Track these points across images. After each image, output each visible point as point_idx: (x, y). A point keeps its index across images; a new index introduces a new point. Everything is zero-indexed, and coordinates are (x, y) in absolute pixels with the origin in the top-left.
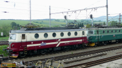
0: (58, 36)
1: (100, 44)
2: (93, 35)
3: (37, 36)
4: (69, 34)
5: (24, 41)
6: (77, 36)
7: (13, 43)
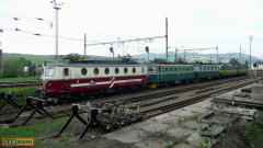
0: (112, 73)
1: (162, 85)
2: (154, 73)
3: (84, 71)
4: (126, 70)
5: (67, 78)
6: (136, 74)
7: (50, 82)
